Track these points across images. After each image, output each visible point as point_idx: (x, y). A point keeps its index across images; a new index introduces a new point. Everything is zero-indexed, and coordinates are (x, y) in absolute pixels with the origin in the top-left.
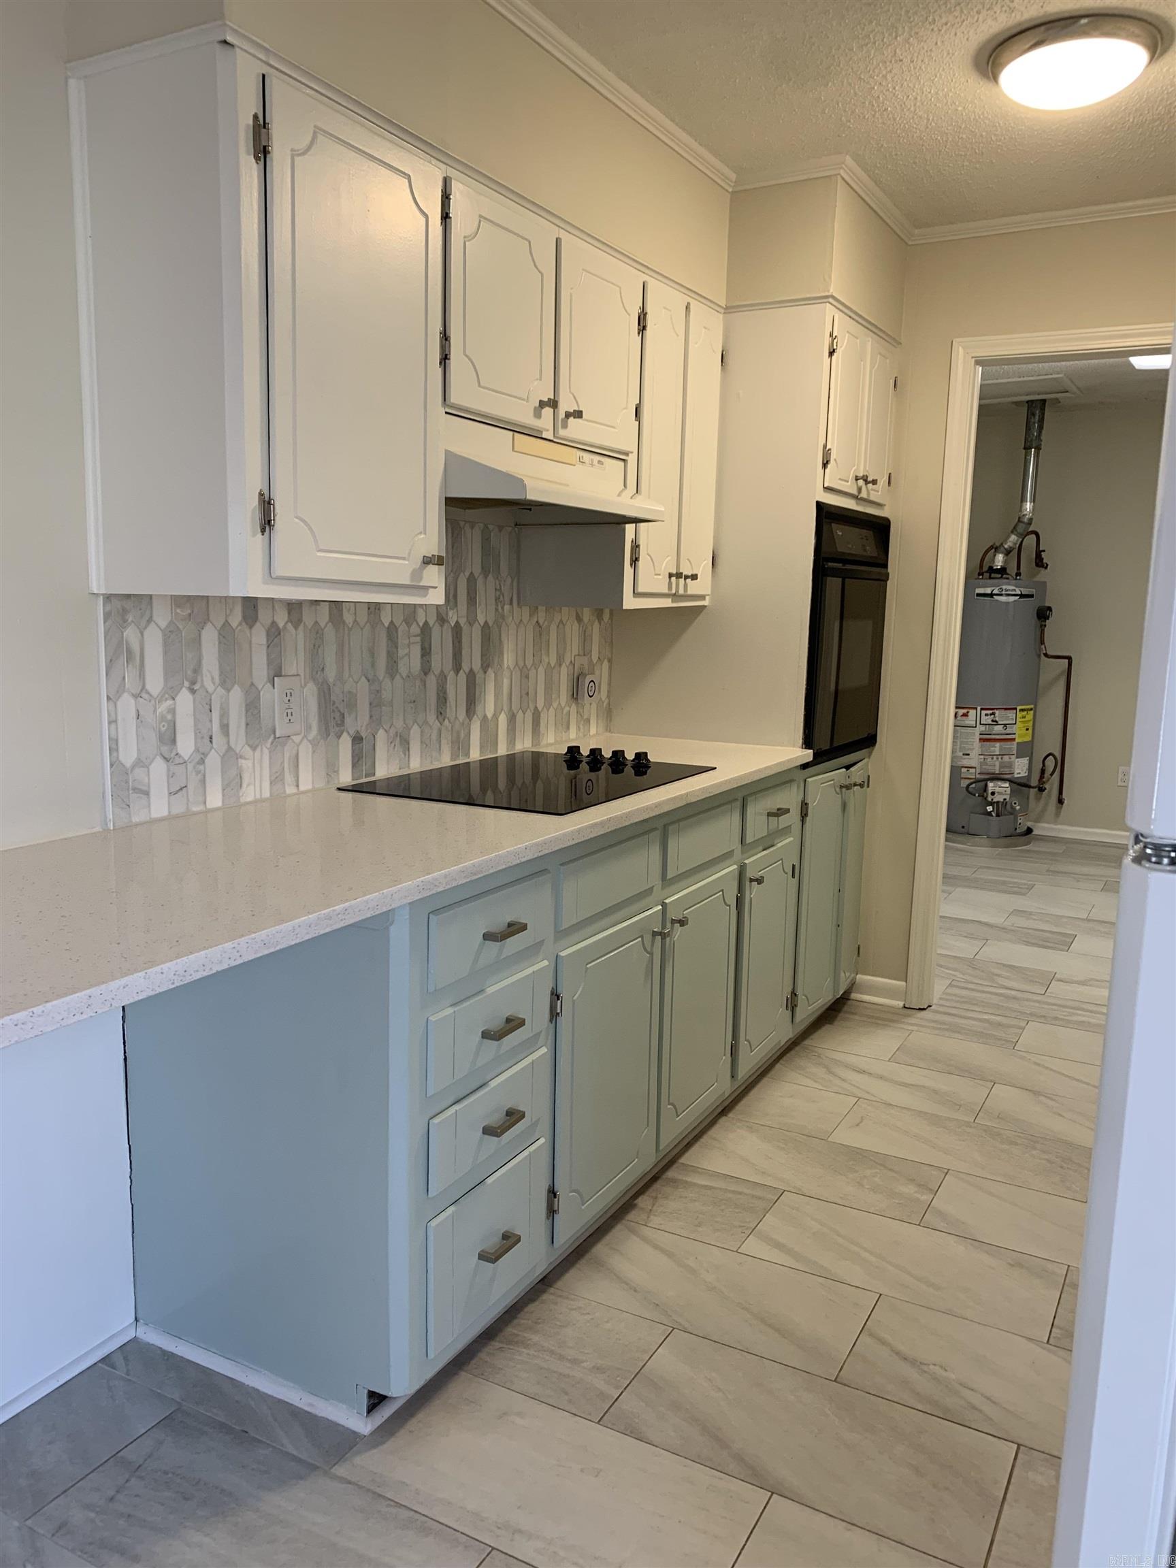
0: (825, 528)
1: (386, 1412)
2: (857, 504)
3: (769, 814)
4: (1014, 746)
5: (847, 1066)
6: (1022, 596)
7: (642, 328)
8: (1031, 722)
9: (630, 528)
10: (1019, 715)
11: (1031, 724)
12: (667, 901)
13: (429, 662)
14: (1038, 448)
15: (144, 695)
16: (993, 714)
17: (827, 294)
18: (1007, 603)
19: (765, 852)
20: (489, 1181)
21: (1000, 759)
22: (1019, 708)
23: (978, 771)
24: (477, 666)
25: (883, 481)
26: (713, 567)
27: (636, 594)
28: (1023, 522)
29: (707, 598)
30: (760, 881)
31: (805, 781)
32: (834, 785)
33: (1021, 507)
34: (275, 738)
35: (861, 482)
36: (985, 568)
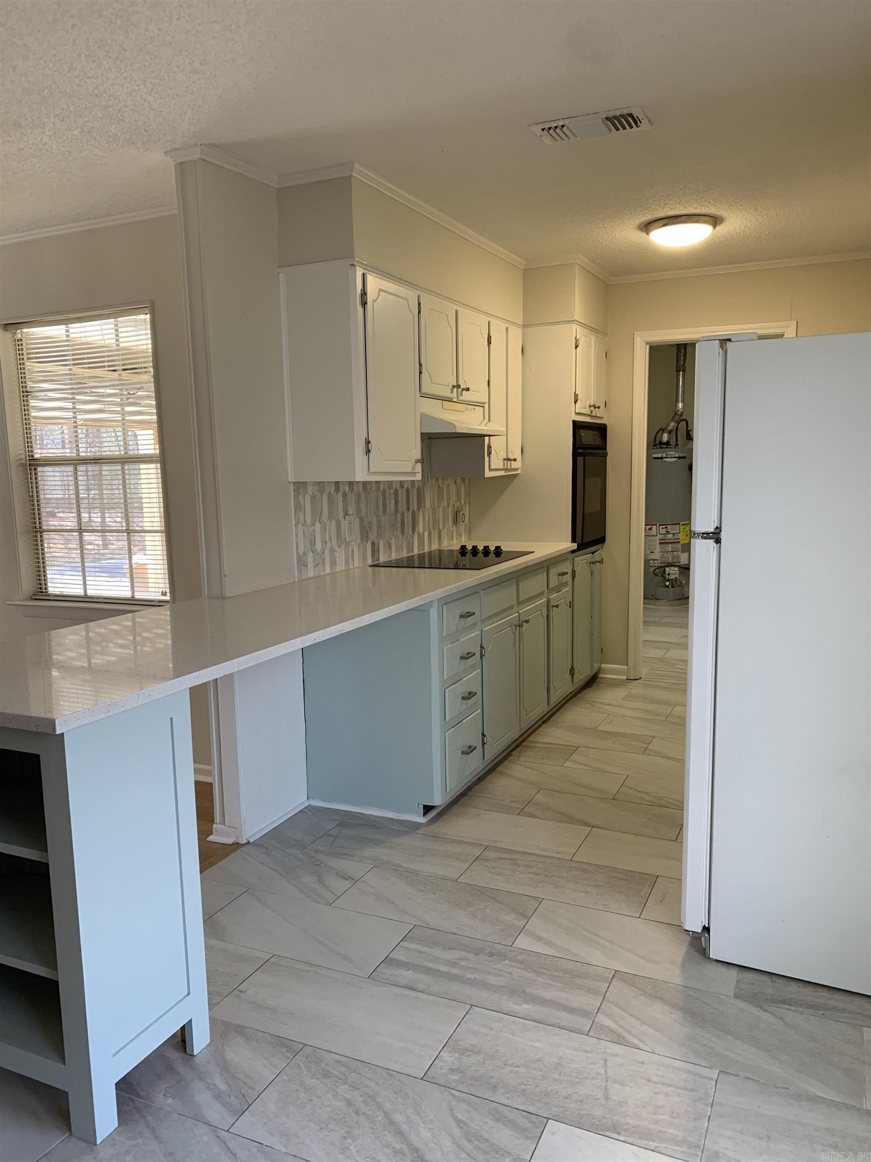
0: (577, 433)
1: (433, 814)
2: (591, 419)
3: (559, 575)
4: (679, 546)
5: (601, 703)
6: (679, 458)
7: (489, 343)
9: (487, 439)
10: (682, 527)
11: (688, 533)
12: (520, 612)
13: (398, 507)
14: (684, 371)
15: (305, 524)
16: (666, 527)
17: (573, 319)
18: (671, 462)
19: (558, 594)
20: (464, 721)
21: (672, 554)
22: (681, 523)
23: (659, 562)
24: (415, 508)
25: (602, 406)
26: (522, 454)
27: (490, 470)
28: (678, 415)
29: (519, 470)
30: (557, 606)
31: (573, 560)
32: (586, 563)
33: (676, 406)
34: (346, 543)
35: (592, 408)
36: (657, 442)
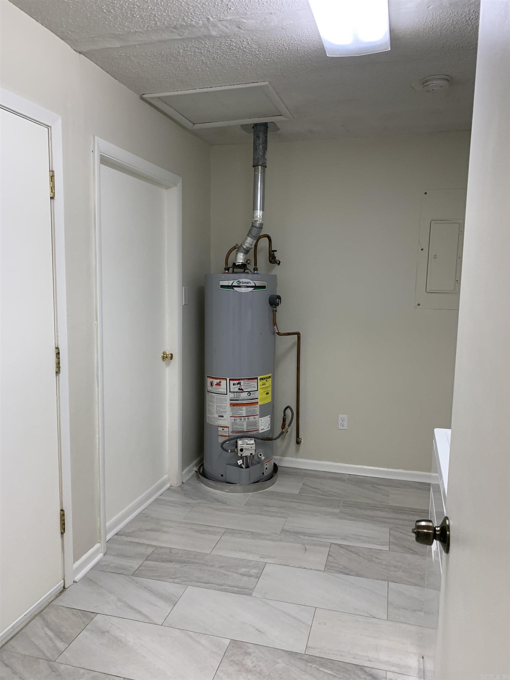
6: (255, 287)
8: (270, 387)
10: (260, 383)
11: (270, 389)
14: (264, 166)
16: (239, 383)
18: (245, 293)
21: (247, 420)
22: (259, 378)
23: (231, 430)
28: (256, 227)
33: (254, 214)
